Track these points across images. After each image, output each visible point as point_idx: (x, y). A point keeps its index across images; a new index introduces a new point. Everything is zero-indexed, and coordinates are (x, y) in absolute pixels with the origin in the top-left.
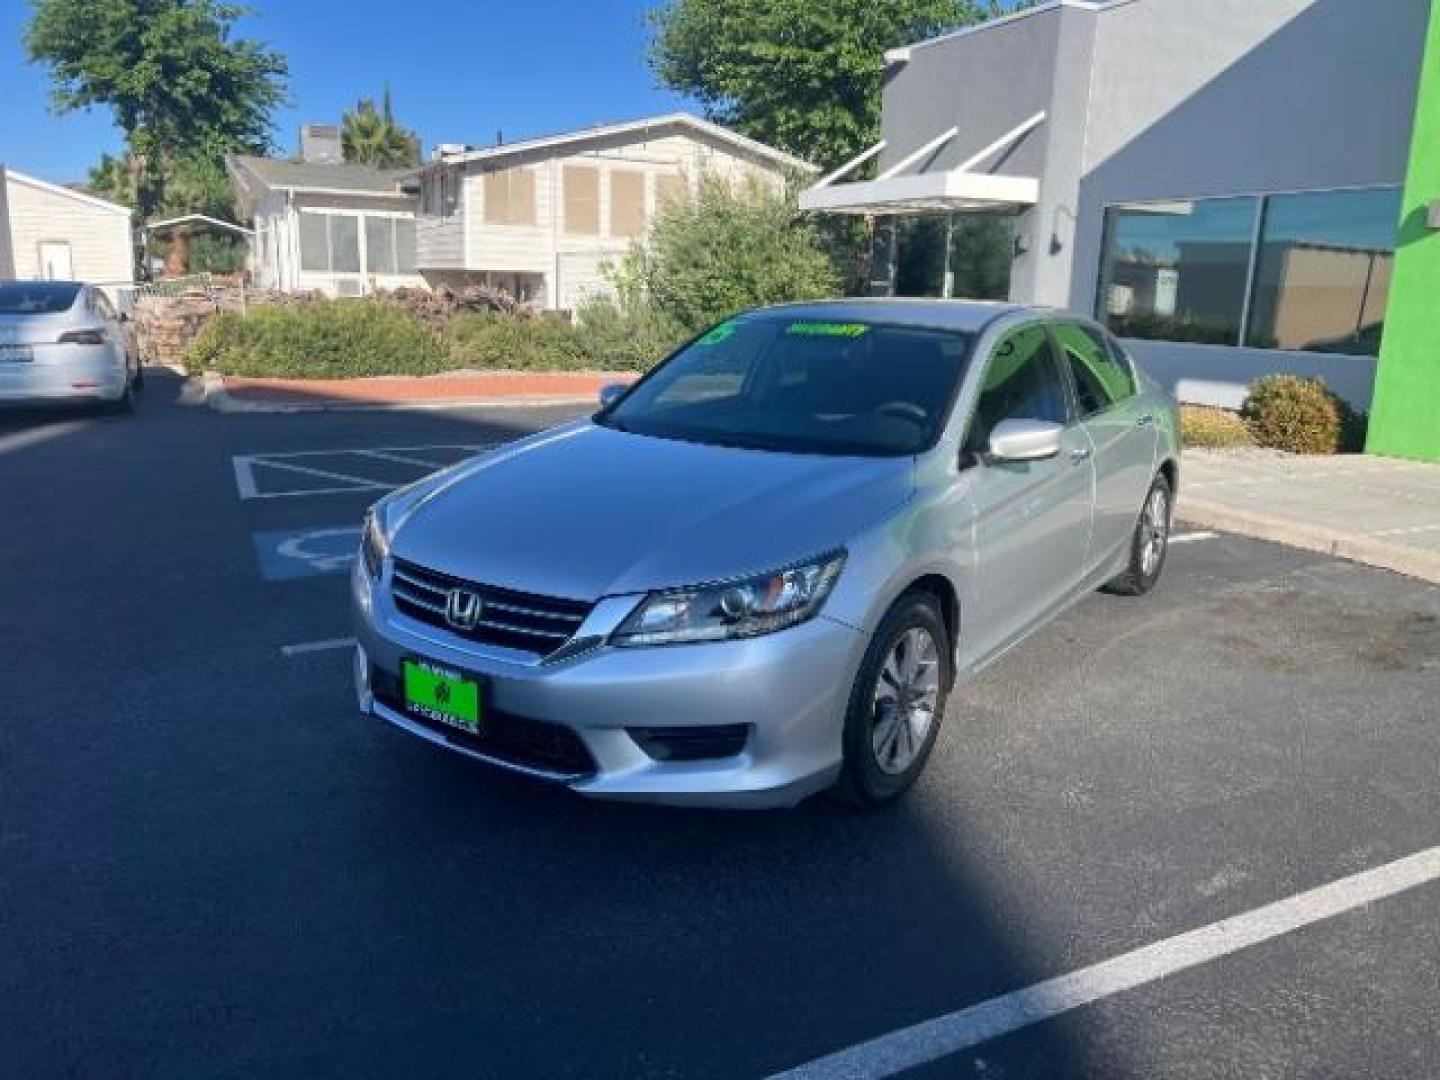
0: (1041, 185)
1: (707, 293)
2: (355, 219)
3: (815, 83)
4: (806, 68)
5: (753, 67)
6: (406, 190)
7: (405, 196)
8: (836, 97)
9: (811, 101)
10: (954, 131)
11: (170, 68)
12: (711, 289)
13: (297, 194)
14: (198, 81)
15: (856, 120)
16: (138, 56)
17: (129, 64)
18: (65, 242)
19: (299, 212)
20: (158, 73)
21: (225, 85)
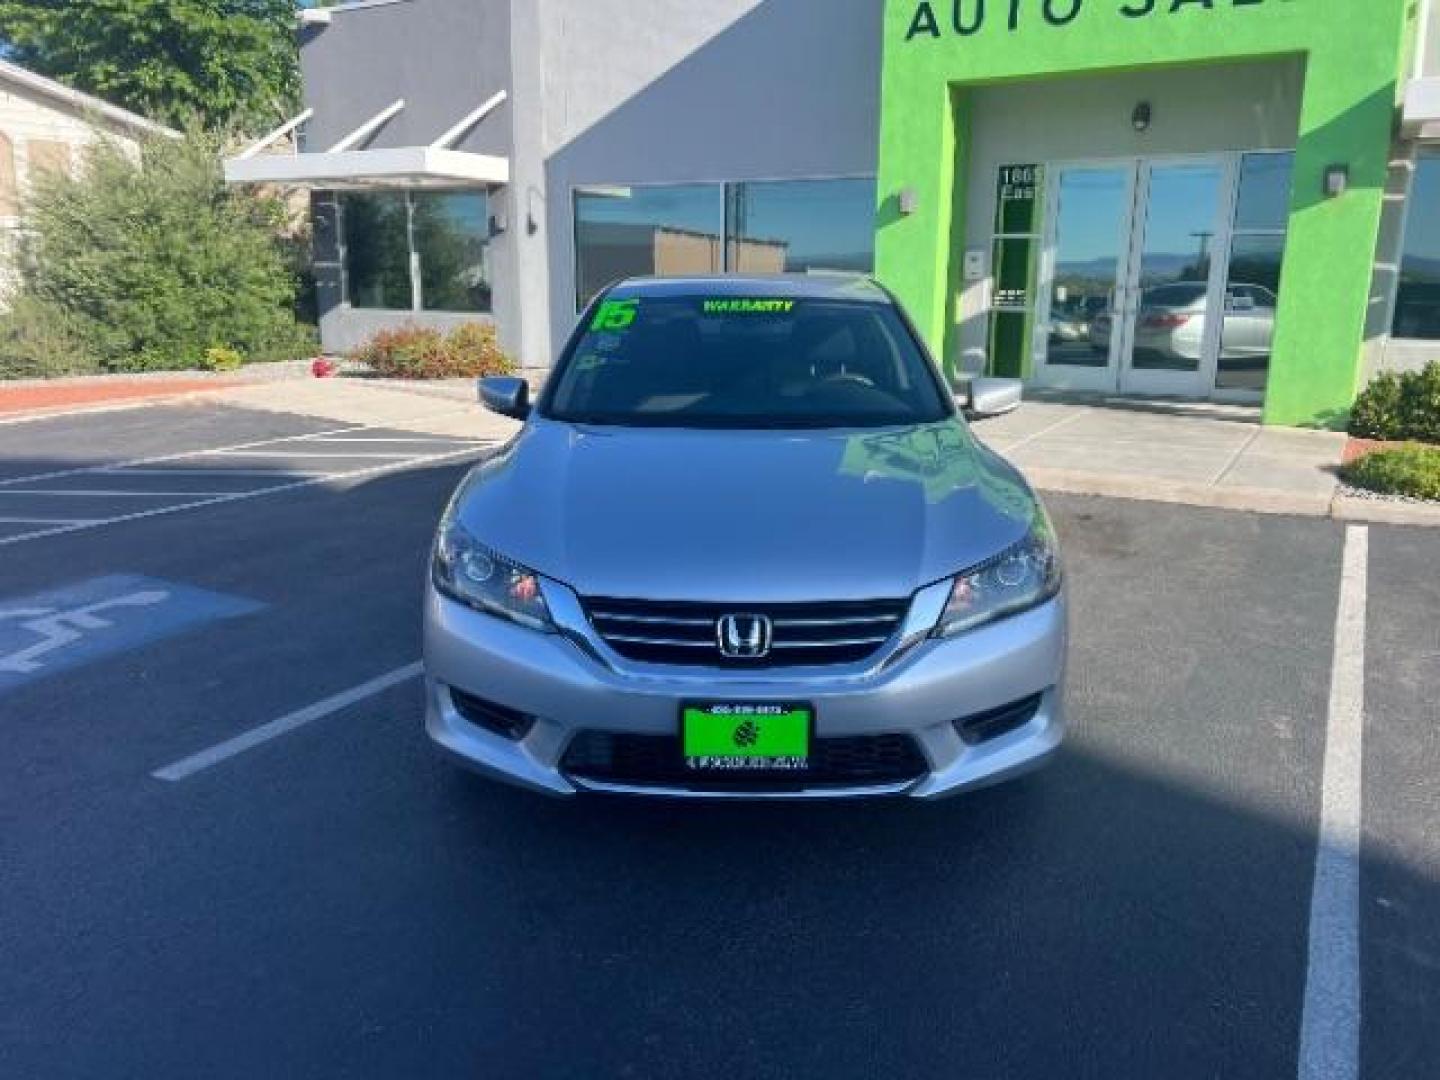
0: (512, 166)
1: (124, 278)
3: (140, 36)
4: (127, 17)
5: (53, 12)
8: (165, 55)
9: (132, 57)
10: (399, 104)
12: (129, 273)
15: (195, 83)
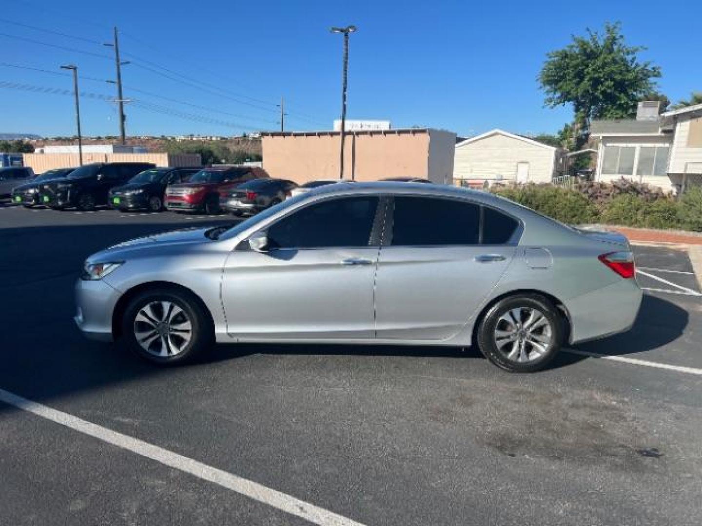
2: (634, 148)
6: (664, 131)
7: (663, 134)
11: (596, 82)
13: (604, 137)
14: (608, 87)
16: (582, 79)
17: (578, 84)
18: (527, 163)
19: (605, 146)
20: (590, 85)
21: (622, 86)
